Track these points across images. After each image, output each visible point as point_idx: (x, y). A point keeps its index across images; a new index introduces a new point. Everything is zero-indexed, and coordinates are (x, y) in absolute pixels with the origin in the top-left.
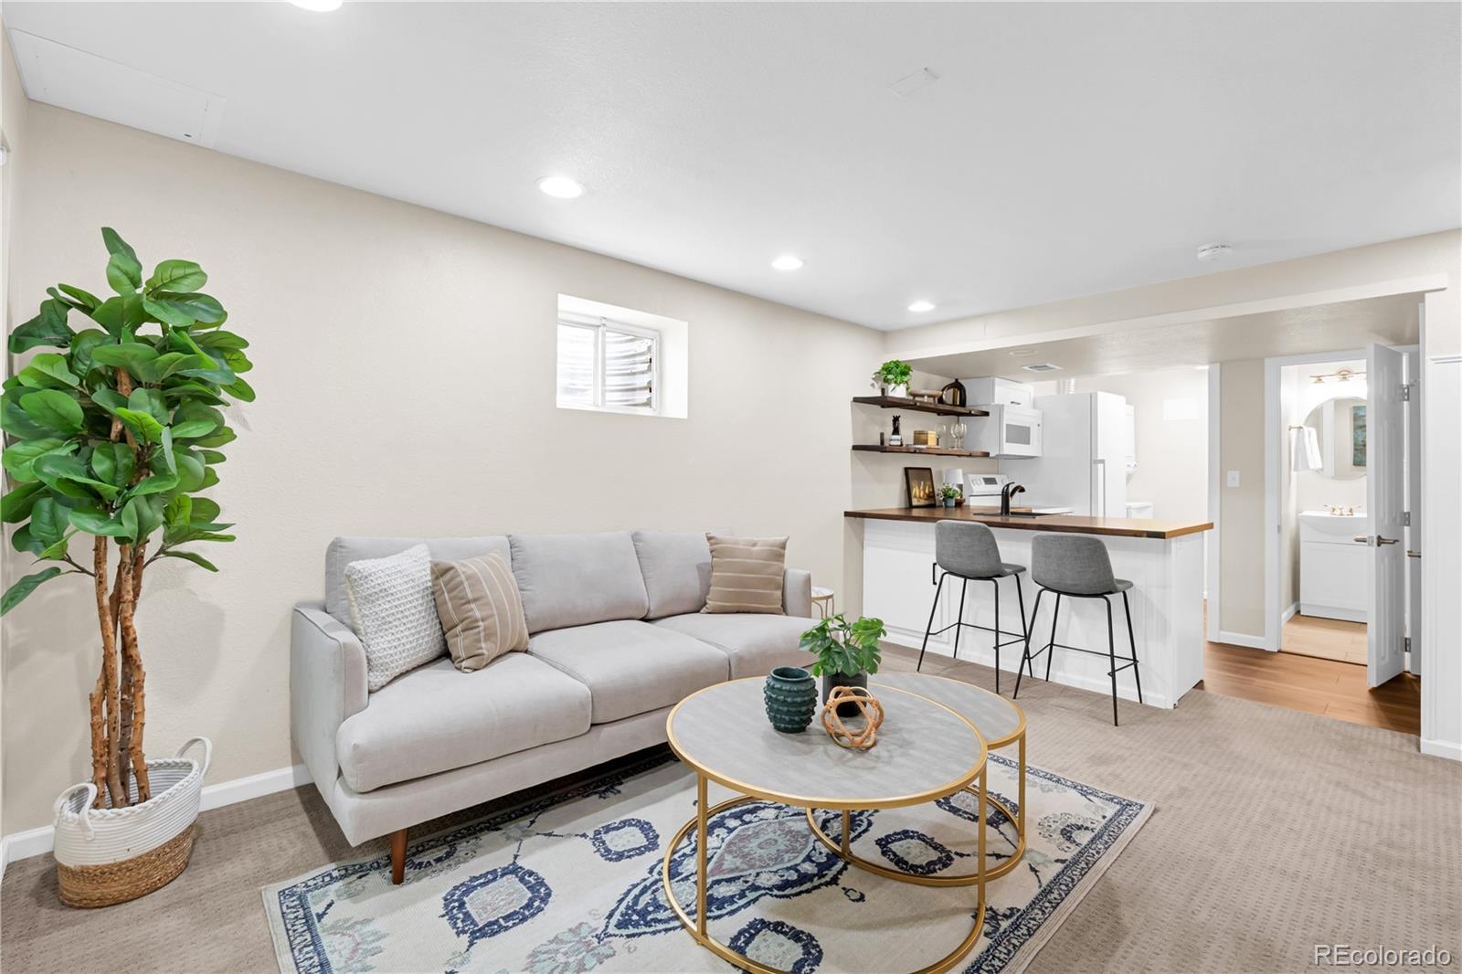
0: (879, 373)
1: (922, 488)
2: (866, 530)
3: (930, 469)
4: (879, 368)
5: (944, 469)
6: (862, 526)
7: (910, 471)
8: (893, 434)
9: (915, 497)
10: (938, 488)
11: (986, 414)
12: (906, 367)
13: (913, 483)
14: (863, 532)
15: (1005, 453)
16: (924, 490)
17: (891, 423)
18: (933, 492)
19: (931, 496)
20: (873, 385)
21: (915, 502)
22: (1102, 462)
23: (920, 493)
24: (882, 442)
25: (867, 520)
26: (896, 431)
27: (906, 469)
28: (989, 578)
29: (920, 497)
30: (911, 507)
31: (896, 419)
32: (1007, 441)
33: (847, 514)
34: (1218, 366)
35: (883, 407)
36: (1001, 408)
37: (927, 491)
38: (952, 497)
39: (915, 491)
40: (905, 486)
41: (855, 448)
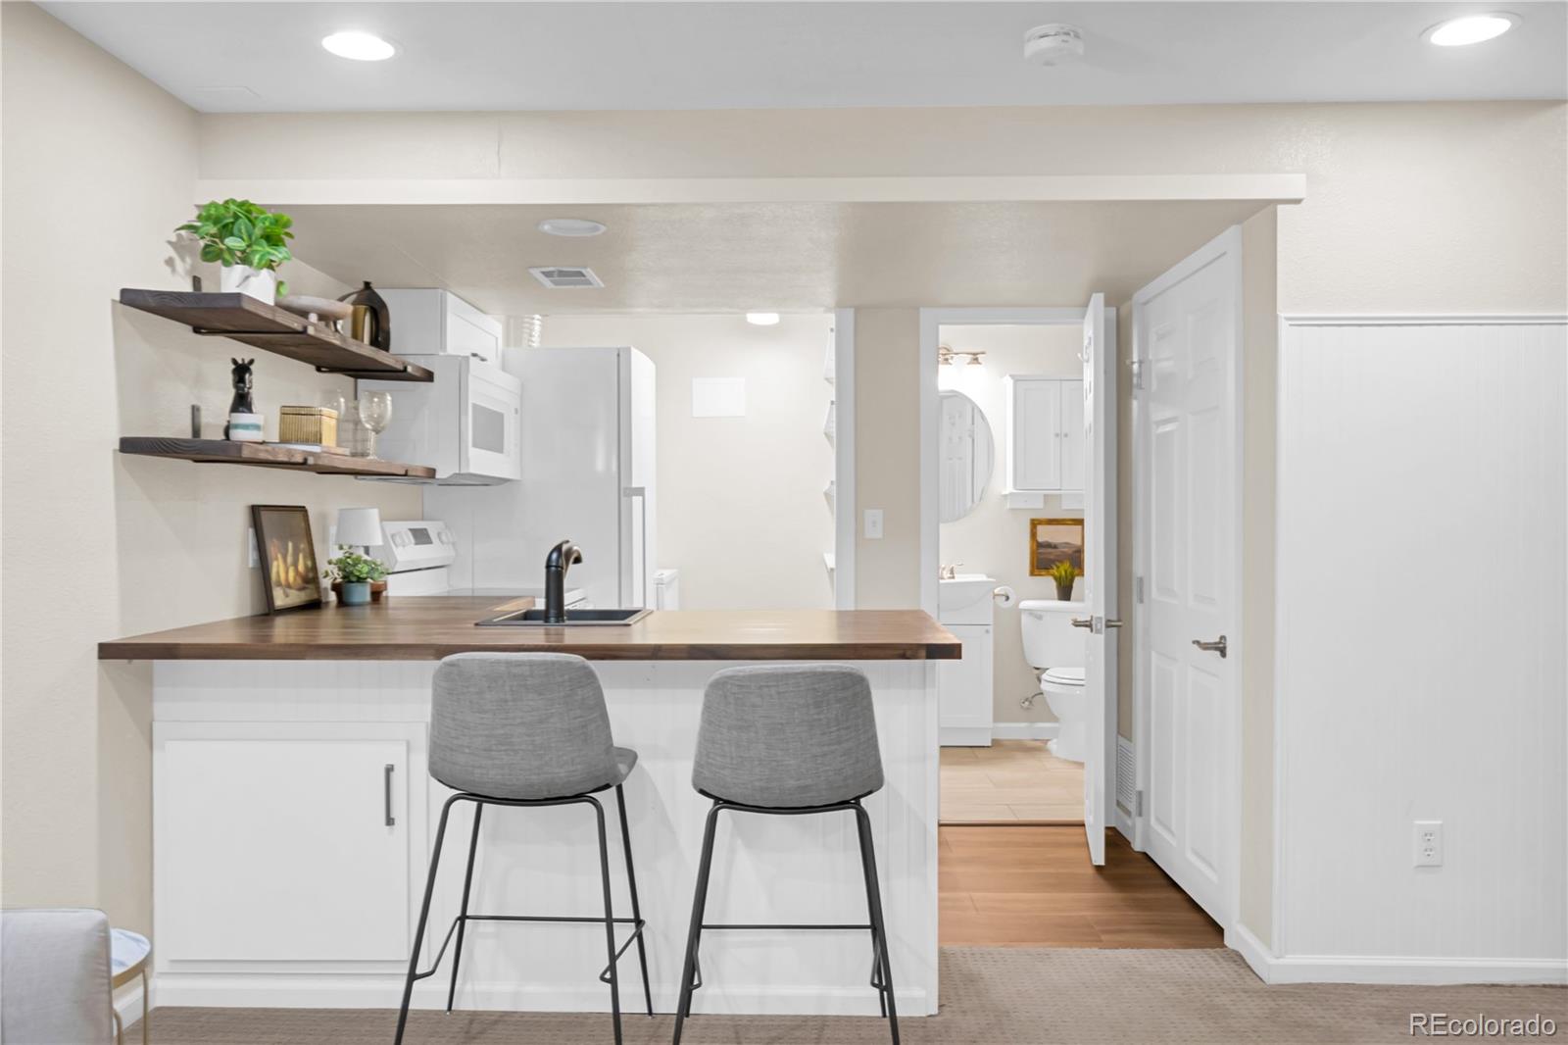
0: (190, 227)
1: (290, 559)
2: (158, 690)
3: (302, 510)
4: (190, 216)
5: (333, 509)
6: (148, 680)
7: (265, 516)
8: (235, 409)
9: (279, 584)
10: (329, 558)
11: (429, 377)
12: (276, 222)
13: (273, 548)
14: (150, 698)
15: (473, 470)
16: (295, 564)
17: (229, 378)
18: (314, 568)
19: (311, 579)
20: (170, 262)
21: (280, 600)
22: (640, 491)
23: (287, 573)
24: (196, 432)
25: (160, 665)
26: (242, 402)
27: (255, 511)
28: (578, 797)
29: (289, 586)
30: (268, 612)
31: (241, 371)
32: (475, 445)
33: (107, 651)
34: (850, 313)
35: (197, 330)
36: (462, 364)
37: (301, 568)
38: (361, 580)
39: (278, 568)
40: (252, 557)
41: (130, 445)
